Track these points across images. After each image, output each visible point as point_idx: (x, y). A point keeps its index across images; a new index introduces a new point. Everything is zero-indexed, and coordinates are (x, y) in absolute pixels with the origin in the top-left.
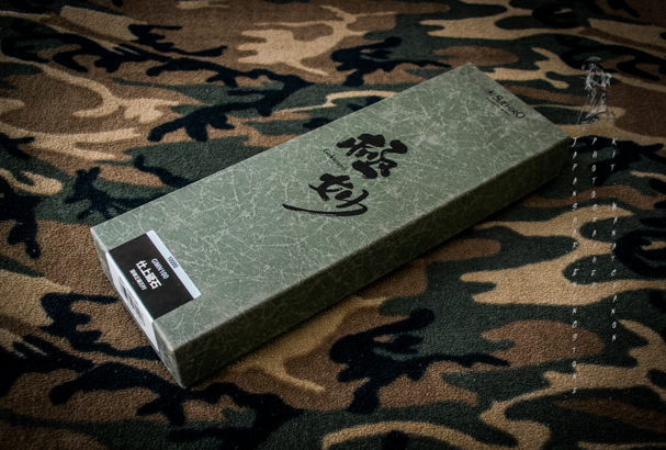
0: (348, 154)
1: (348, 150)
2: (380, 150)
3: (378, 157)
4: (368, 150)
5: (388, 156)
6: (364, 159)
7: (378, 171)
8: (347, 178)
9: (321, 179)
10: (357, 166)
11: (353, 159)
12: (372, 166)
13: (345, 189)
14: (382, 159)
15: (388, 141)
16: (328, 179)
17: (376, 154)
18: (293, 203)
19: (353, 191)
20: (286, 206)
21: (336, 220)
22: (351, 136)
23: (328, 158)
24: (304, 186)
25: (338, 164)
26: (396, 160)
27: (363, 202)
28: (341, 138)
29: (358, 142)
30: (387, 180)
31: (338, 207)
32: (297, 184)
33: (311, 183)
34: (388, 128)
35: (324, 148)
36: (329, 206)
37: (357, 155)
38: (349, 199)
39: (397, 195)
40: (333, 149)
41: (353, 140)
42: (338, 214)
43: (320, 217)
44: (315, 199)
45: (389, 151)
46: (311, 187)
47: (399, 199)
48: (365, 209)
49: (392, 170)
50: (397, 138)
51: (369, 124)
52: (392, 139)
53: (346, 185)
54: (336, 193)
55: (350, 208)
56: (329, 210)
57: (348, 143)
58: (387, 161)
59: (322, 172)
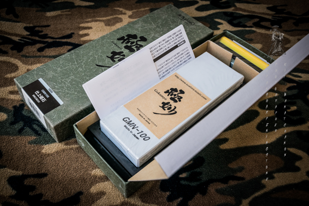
0: (122, 43)
1: (122, 41)
2: (135, 40)
3: (135, 44)
4: (131, 40)
5: (139, 43)
6: (129, 44)
7: (135, 49)
8: (122, 52)
9: (112, 53)
10: (126, 47)
11: (124, 45)
13: (122, 57)
14: (137, 44)
15: (138, 37)
16: (114, 53)
17: (134, 42)
18: (100, 64)
20: (97, 65)
22: (123, 35)
23: (114, 45)
24: (104, 57)
25: (118, 47)
26: (142, 44)
28: (119, 36)
29: (126, 38)
32: (101, 56)
33: (107, 55)
34: (138, 31)
35: (112, 41)
37: (126, 43)
40: (115, 41)
41: (124, 37)
44: (109, 62)
45: (139, 41)
46: (107, 57)
50: (142, 35)
51: (130, 30)
52: (140, 36)
53: (122, 55)
54: (118, 59)
57: (122, 38)
58: (139, 45)
59: (112, 51)
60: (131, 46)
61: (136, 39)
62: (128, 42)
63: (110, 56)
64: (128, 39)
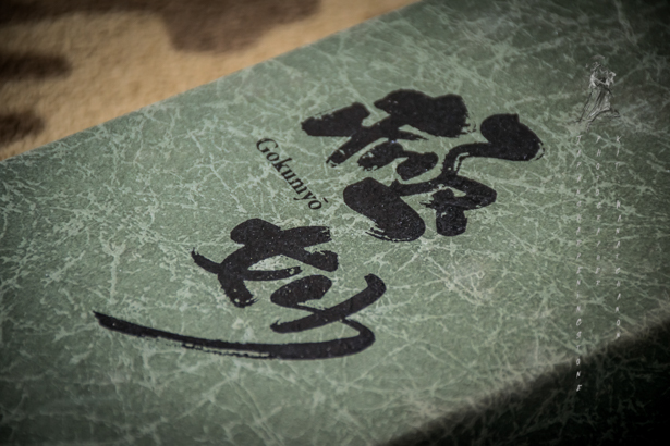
0: (337, 158)
1: (338, 142)
2: (442, 146)
4: (406, 145)
5: (470, 169)
6: (387, 175)
7: (429, 216)
8: (321, 234)
9: (235, 235)
10: (361, 197)
11: (350, 173)
12: (407, 199)
13: (310, 271)
14: (449, 176)
15: (475, 118)
16: (257, 237)
17: (428, 160)
18: (133, 312)
19: (335, 277)
20: (106, 321)
21: (267, 369)
22: (355, 96)
23: (268, 168)
24: (174, 256)
25: (299, 187)
26: (492, 182)
27: (364, 316)
28: (321, 104)
29: (375, 117)
30: (452, 245)
31: (276, 327)
32: (152, 250)
33: (201, 247)
34: (484, 73)
35: (258, 133)
36: (248, 325)
37: (366, 163)
38: (319, 304)
39: (479, 297)
40: (288, 140)
41: (359, 111)
42: (273, 351)
43: (214, 358)
44: (206, 299)
45: (475, 150)
46: (199, 260)
47: (485, 311)
48: (366, 337)
49: (473, 215)
50: (508, 107)
51: (422, 57)
52: (491, 109)
53: (314, 260)
54: (277, 284)
55: (318, 334)
56: (249, 337)
57: (342, 123)
58: (463, 183)
59: (242, 214)
60: (398, 190)
61: (453, 130)
62: (380, 159)
63: (218, 259)
64: (388, 128)
